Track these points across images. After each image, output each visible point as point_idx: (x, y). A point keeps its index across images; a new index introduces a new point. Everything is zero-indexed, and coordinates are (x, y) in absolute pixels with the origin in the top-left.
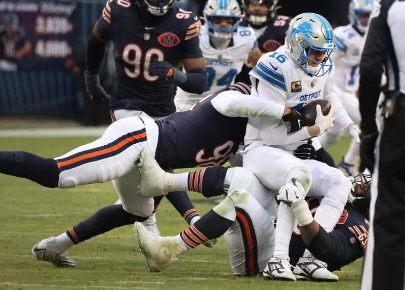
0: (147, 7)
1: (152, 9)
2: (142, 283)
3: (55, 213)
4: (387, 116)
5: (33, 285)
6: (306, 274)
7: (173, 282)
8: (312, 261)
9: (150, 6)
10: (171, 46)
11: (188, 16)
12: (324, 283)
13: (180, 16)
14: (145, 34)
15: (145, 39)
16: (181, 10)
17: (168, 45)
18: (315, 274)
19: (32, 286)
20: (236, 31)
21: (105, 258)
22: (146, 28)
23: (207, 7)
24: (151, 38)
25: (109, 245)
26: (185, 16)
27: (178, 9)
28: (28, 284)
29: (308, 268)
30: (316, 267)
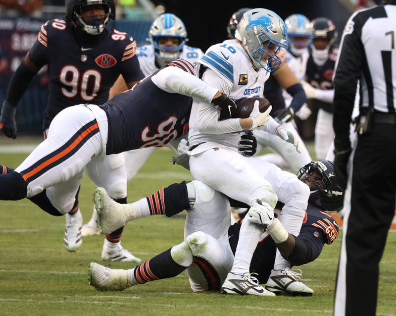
0: (83, 27)
1: (89, 29)
2: (118, 298)
3: (31, 228)
4: (361, 132)
5: (9, 299)
6: (281, 287)
7: (148, 297)
8: (285, 274)
9: (86, 26)
10: (108, 67)
11: (123, 38)
12: (298, 298)
13: (116, 37)
14: (82, 56)
15: (82, 60)
16: (116, 31)
17: (105, 66)
18: (289, 287)
19: (9, 301)
20: (181, 51)
21: (81, 273)
22: (83, 49)
23: (153, 27)
24: (88, 59)
25: (85, 261)
26: (121, 38)
27: (113, 31)
28: (5, 299)
29: (282, 281)
30: (291, 280)
